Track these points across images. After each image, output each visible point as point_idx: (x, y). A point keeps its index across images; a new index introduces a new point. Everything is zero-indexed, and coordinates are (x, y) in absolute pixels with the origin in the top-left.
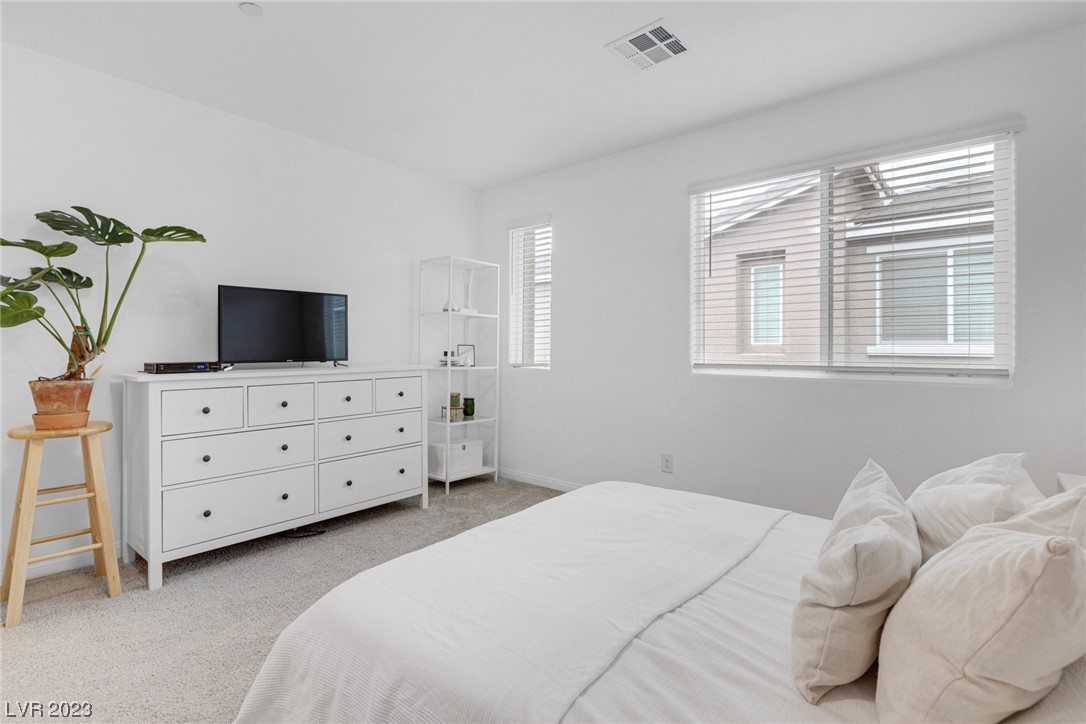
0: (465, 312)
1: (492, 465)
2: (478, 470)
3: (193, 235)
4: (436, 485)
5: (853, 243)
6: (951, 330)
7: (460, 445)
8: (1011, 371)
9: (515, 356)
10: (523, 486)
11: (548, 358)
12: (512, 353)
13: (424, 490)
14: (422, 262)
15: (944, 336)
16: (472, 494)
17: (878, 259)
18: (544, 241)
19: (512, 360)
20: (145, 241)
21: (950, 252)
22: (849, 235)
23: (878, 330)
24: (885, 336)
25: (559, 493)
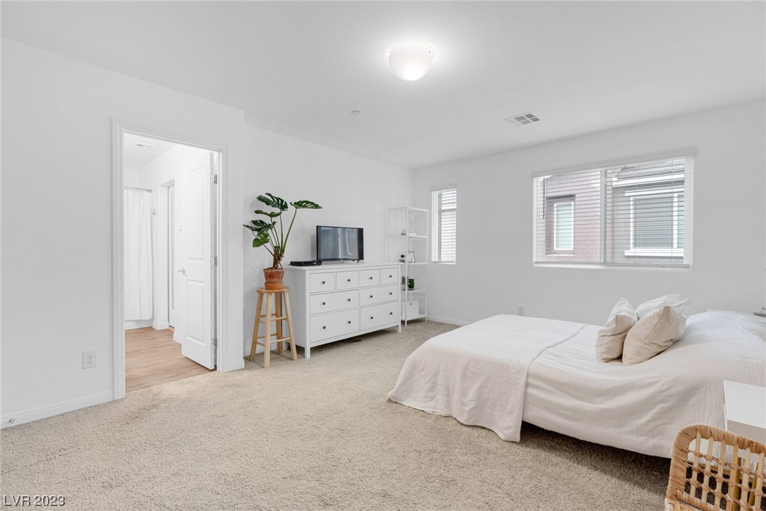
0: (411, 235)
1: (424, 314)
2: (416, 316)
3: (317, 206)
4: (403, 322)
5: (615, 189)
6: (675, 241)
7: (409, 303)
8: (691, 265)
9: (435, 258)
10: (440, 324)
11: (455, 258)
12: (433, 256)
13: (400, 324)
14: (390, 210)
15: (671, 245)
16: (418, 327)
17: (632, 199)
18: (450, 198)
19: (433, 260)
20: (297, 208)
21: (676, 195)
22: (614, 184)
23: (632, 242)
24: (635, 245)
25: (457, 327)
